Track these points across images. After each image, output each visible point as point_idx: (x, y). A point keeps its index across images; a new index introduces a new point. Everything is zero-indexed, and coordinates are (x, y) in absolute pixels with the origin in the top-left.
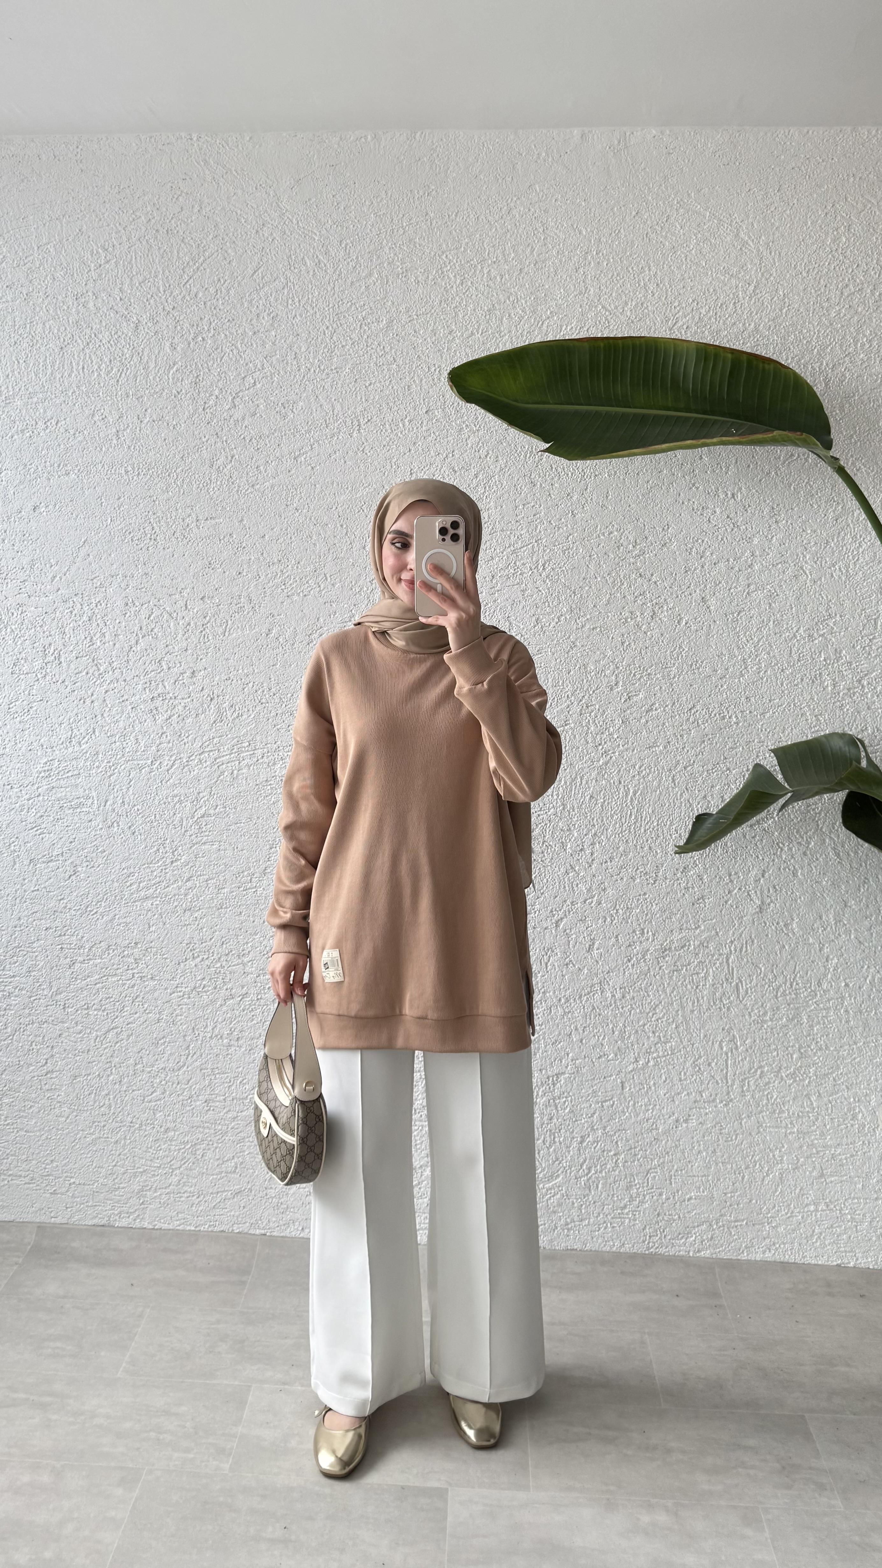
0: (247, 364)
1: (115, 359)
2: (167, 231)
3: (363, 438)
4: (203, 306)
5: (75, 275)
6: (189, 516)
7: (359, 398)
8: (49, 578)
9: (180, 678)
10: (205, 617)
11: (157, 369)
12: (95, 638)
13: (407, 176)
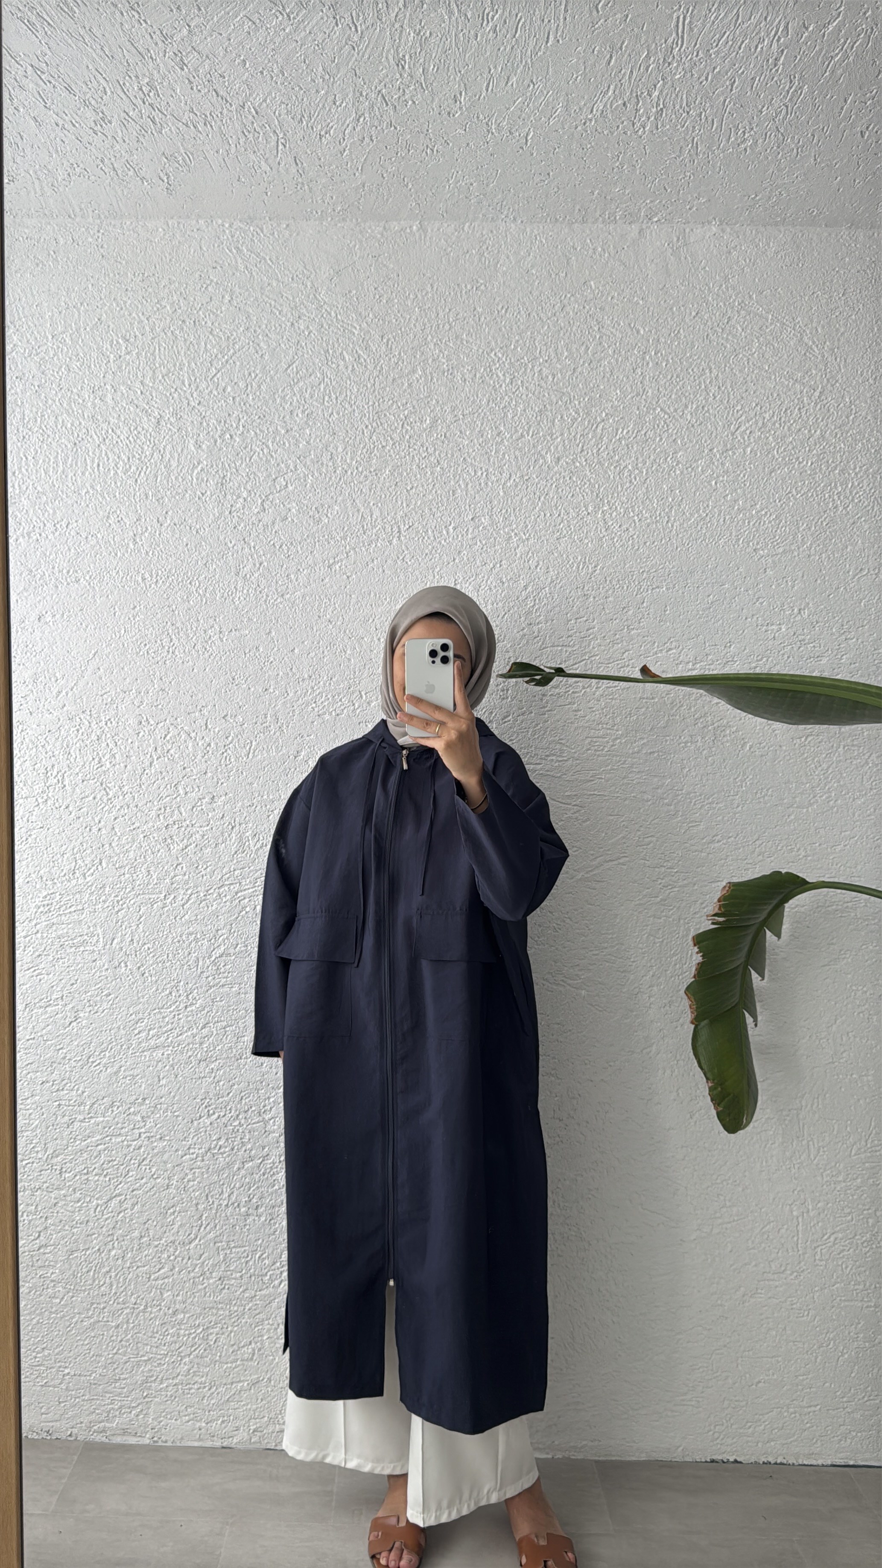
0: (278, 465)
1: (134, 456)
2: (194, 322)
3: (403, 546)
4: (231, 402)
5: (93, 366)
6: (211, 627)
7: (400, 503)
8: (54, 693)
9: (198, 804)
10: (227, 738)
11: (180, 468)
12: (103, 760)
13: (454, 268)
